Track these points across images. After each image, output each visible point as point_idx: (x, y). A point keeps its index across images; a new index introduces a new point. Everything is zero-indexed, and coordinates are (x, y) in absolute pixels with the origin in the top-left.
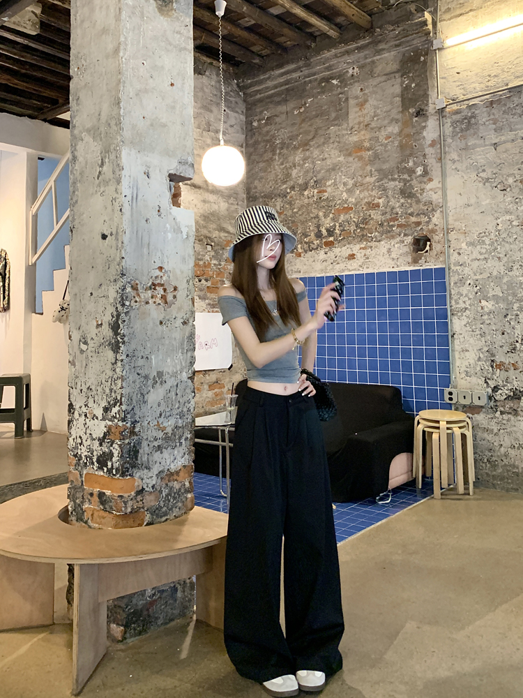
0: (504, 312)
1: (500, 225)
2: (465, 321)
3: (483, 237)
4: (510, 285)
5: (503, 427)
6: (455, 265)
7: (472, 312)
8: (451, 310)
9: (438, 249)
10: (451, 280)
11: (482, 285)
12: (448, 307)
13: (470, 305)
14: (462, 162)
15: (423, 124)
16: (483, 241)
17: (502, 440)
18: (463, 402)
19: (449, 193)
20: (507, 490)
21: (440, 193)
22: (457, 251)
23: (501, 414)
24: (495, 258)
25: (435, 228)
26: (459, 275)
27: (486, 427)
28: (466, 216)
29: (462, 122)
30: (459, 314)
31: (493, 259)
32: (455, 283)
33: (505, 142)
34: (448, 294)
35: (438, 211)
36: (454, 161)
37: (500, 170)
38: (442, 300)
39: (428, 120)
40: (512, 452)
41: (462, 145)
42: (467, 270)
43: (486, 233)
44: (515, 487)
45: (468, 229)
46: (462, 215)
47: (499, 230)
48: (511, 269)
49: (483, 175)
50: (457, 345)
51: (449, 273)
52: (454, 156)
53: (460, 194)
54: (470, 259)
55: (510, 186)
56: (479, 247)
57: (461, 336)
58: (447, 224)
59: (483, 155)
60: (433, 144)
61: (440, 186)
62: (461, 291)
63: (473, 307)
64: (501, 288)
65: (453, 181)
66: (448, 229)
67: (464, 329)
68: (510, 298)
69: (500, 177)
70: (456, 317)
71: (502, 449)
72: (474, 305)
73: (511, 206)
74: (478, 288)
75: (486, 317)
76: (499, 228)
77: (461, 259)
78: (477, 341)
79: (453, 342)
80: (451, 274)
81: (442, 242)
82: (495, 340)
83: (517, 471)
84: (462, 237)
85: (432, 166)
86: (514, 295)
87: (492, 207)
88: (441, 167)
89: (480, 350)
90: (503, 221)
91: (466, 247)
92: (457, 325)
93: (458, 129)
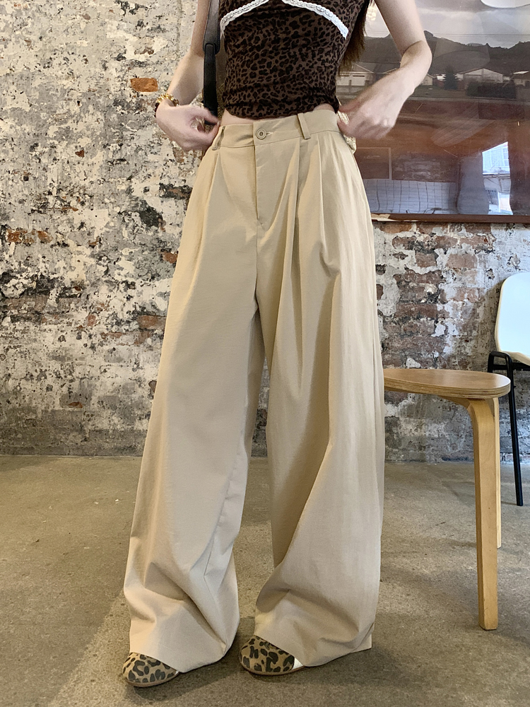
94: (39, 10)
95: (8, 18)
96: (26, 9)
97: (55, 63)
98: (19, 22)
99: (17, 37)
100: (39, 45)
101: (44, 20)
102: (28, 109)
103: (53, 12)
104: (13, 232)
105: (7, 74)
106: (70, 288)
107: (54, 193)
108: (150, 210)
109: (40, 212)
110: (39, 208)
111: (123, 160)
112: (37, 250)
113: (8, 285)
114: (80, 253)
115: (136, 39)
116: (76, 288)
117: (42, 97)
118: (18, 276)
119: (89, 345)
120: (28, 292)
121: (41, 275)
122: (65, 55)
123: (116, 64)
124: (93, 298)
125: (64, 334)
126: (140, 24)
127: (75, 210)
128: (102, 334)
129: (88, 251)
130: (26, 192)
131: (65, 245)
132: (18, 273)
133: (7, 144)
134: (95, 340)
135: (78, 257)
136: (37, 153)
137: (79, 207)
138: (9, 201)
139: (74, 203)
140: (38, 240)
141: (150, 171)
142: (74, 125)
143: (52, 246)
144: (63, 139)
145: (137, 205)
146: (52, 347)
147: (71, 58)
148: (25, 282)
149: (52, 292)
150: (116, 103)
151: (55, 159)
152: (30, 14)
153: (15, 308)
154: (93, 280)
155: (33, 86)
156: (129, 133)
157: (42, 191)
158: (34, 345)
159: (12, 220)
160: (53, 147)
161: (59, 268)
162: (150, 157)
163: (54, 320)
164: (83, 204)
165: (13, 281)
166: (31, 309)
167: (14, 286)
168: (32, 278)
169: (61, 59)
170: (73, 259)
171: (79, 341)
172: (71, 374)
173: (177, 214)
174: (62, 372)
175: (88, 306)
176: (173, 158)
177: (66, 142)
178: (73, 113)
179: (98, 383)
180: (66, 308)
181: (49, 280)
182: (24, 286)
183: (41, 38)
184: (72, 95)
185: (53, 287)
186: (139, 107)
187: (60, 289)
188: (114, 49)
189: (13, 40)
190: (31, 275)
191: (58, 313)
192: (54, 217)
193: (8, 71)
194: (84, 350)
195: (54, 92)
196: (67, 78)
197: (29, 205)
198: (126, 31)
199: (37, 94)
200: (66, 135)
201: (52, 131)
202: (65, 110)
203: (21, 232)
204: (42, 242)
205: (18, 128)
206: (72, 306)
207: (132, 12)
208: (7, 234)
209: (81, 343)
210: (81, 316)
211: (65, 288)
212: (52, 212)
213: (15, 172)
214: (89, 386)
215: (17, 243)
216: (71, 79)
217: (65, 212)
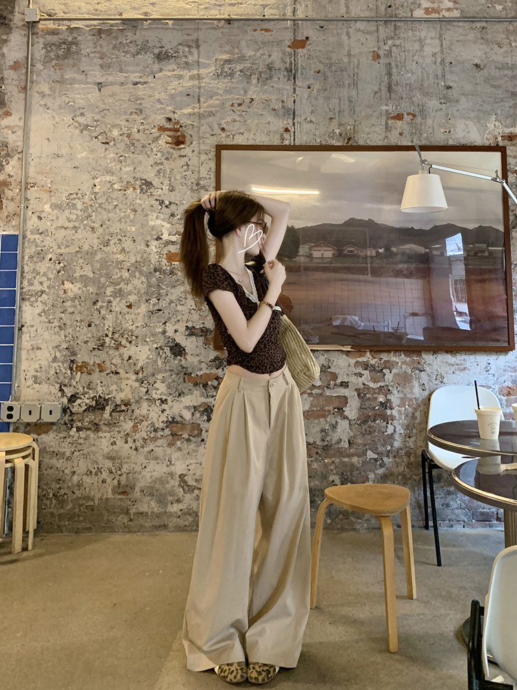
0: (94, 297)
1: (98, 187)
2: (39, 308)
3: (75, 199)
4: (104, 264)
5: (80, 447)
6: (32, 233)
7: (51, 297)
8: (21, 294)
9: (9, 209)
10: (26, 252)
11: (67, 261)
12: (17, 289)
13: (48, 287)
14: (54, 98)
15: (5, 37)
16: (74, 206)
17: (75, 466)
18: (27, 419)
19: (32, 135)
20: (77, 532)
21: (20, 133)
22: (38, 214)
23: (77, 431)
24: (88, 228)
25: (8, 180)
26: (37, 246)
27: (56, 451)
28: (53, 168)
29: (59, 46)
30: (33, 299)
31: (85, 229)
32: (31, 257)
33: (112, 84)
34: (18, 271)
35: (16, 158)
36: (43, 95)
37: (103, 117)
38: (11, 279)
39: (11, 33)
40: (88, 480)
41: (57, 76)
42: (49, 242)
43: (78, 195)
44: (88, 525)
45: (54, 187)
46: (49, 167)
47: (96, 193)
48: (107, 244)
49: (81, 120)
50: (26, 341)
51: (24, 243)
52: (45, 88)
53: (48, 139)
54: (54, 226)
55: (114, 140)
56: (67, 212)
57: (32, 330)
58: (27, 177)
59: (83, 94)
60: (15, 66)
61: (21, 124)
62: (38, 268)
63: (52, 291)
64: (92, 266)
65: (41, 121)
66: (27, 183)
67: (38, 319)
68: (103, 280)
69: (103, 126)
70: (27, 303)
71: (75, 478)
72: (54, 287)
73: (113, 164)
74: (62, 265)
75: (68, 304)
76: (96, 189)
77: (42, 226)
78: (53, 336)
79: (20, 337)
80: (26, 244)
81: (17, 201)
82: (78, 334)
83: (92, 503)
84: (45, 196)
85: (12, 96)
86: (108, 276)
87: (89, 163)
88: (26, 99)
89: (57, 347)
90: (101, 181)
91: (50, 210)
92: (29, 313)
93: (52, 54)
94: (100, 206)
95: (79, 213)
96: (91, 206)
97: (112, 242)
98: (86, 214)
99: (85, 225)
100: (101, 230)
101: (104, 213)
102: (91, 275)
103: (110, 207)
104: (79, 364)
105: (77, 252)
106: (120, 405)
107: (110, 336)
108: (177, 345)
109: (100, 350)
110: (98, 346)
111: (160, 310)
112: (96, 377)
113: (75, 404)
114: (128, 379)
115: (169, 225)
116: (125, 405)
117: (101, 268)
118: (82, 397)
119: (134, 447)
120: (89, 409)
121: (99, 396)
122: (119, 237)
123: (156, 243)
124: (137, 412)
125: (115, 439)
126: (173, 215)
127: (125, 347)
128: (143, 439)
129: (134, 377)
130: (89, 335)
131: (117, 373)
132: (83, 395)
133: (76, 301)
134: (138, 444)
135: (127, 382)
136: (98, 307)
137: (128, 345)
138: (76, 342)
139: (124, 342)
140: (98, 370)
141: (179, 318)
142: (125, 287)
143: (108, 374)
144: (117, 296)
145: (169, 342)
146: (106, 450)
147: (123, 239)
148: (87, 401)
149: (107, 408)
150: (155, 270)
151: (111, 311)
152: (94, 209)
153: (79, 421)
154: (137, 398)
155: (96, 259)
156: (164, 291)
157: (100, 334)
158: (93, 448)
159: (79, 356)
160: (110, 302)
161: (112, 391)
162: (179, 308)
163: (108, 429)
164: (130, 342)
165: (79, 401)
166: (91, 422)
167: (79, 405)
168: (93, 398)
169: (116, 240)
170: (123, 384)
171: (126, 445)
172: (120, 470)
173: (197, 347)
174: (113, 468)
175: (133, 418)
176: (194, 307)
177: (119, 299)
178: (124, 278)
179: (140, 477)
180: (117, 420)
181: (105, 400)
182: (86, 405)
183: (101, 225)
184: (124, 265)
185: (108, 405)
186: (172, 273)
187: (113, 406)
188: (154, 233)
189: (82, 227)
190: (92, 396)
191: (111, 424)
192: (109, 353)
193: (78, 249)
194: (130, 451)
195: (111, 263)
196: (120, 253)
197: (91, 345)
198: (163, 220)
199: (99, 265)
200: (119, 293)
201: (109, 291)
202: (119, 275)
203: (85, 364)
204: (100, 371)
205: (84, 289)
206: (122, 418)
207: (167, 207)
208: (75, 366)
209: (127, 446)
210: (128, 426)
211: (117, 405)
212: (108, 349)
213: (81, 321)
214: (134, 478)
215: (82, 373)
216: (123, 253)
217: (118, 348)
